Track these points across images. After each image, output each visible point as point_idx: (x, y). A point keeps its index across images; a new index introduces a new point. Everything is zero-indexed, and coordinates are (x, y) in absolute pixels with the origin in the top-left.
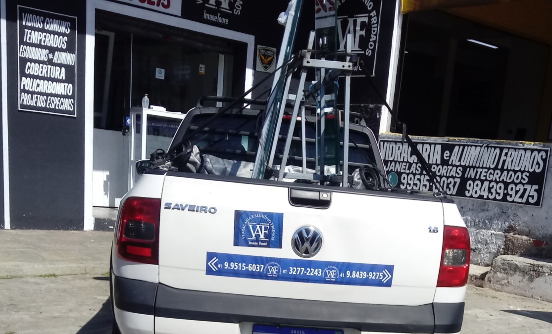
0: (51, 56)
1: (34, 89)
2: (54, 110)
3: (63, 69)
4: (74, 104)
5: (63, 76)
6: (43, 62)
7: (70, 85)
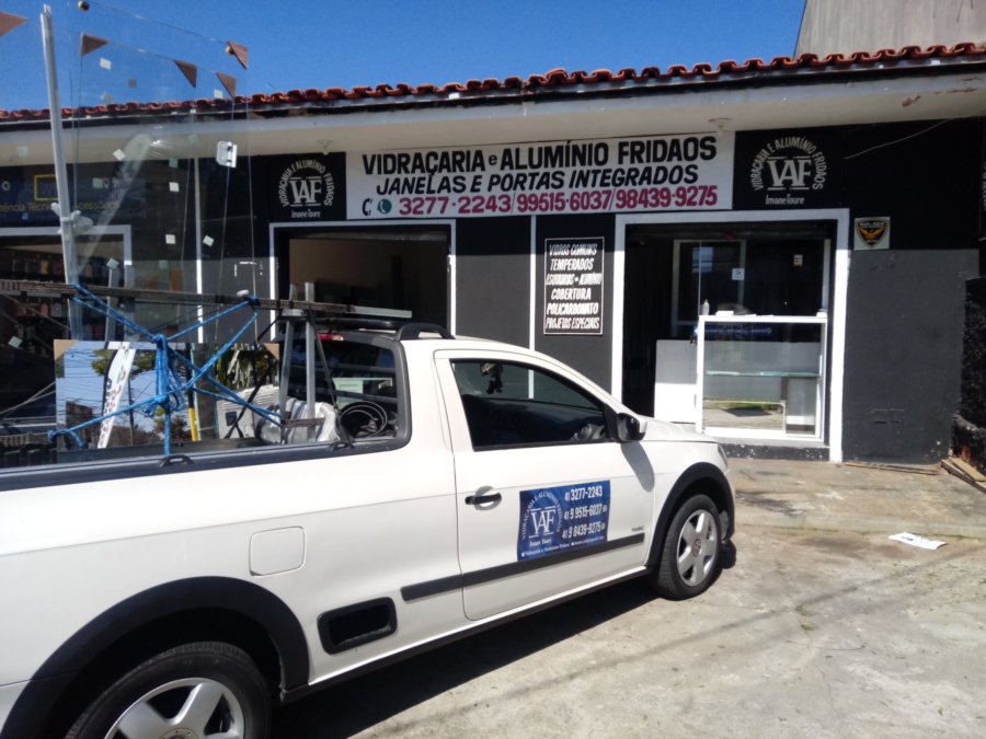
0: (577, 279)
1: (560, 313)
2: (579, 330)
3: (589, 290)
4: (599, 322)
5: (589, 296)
6: (569, 286)
7: (597, 304)
